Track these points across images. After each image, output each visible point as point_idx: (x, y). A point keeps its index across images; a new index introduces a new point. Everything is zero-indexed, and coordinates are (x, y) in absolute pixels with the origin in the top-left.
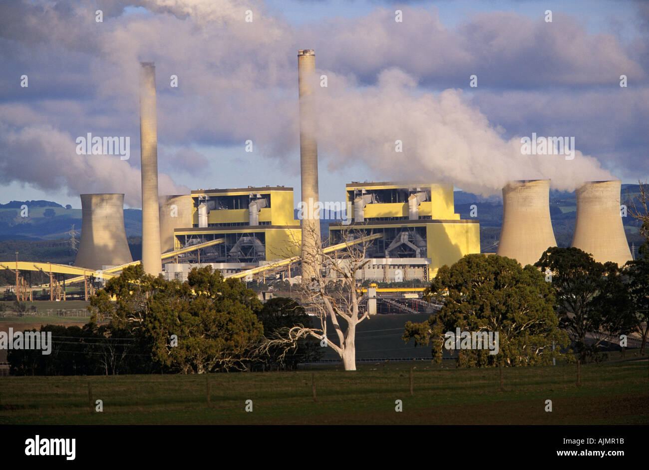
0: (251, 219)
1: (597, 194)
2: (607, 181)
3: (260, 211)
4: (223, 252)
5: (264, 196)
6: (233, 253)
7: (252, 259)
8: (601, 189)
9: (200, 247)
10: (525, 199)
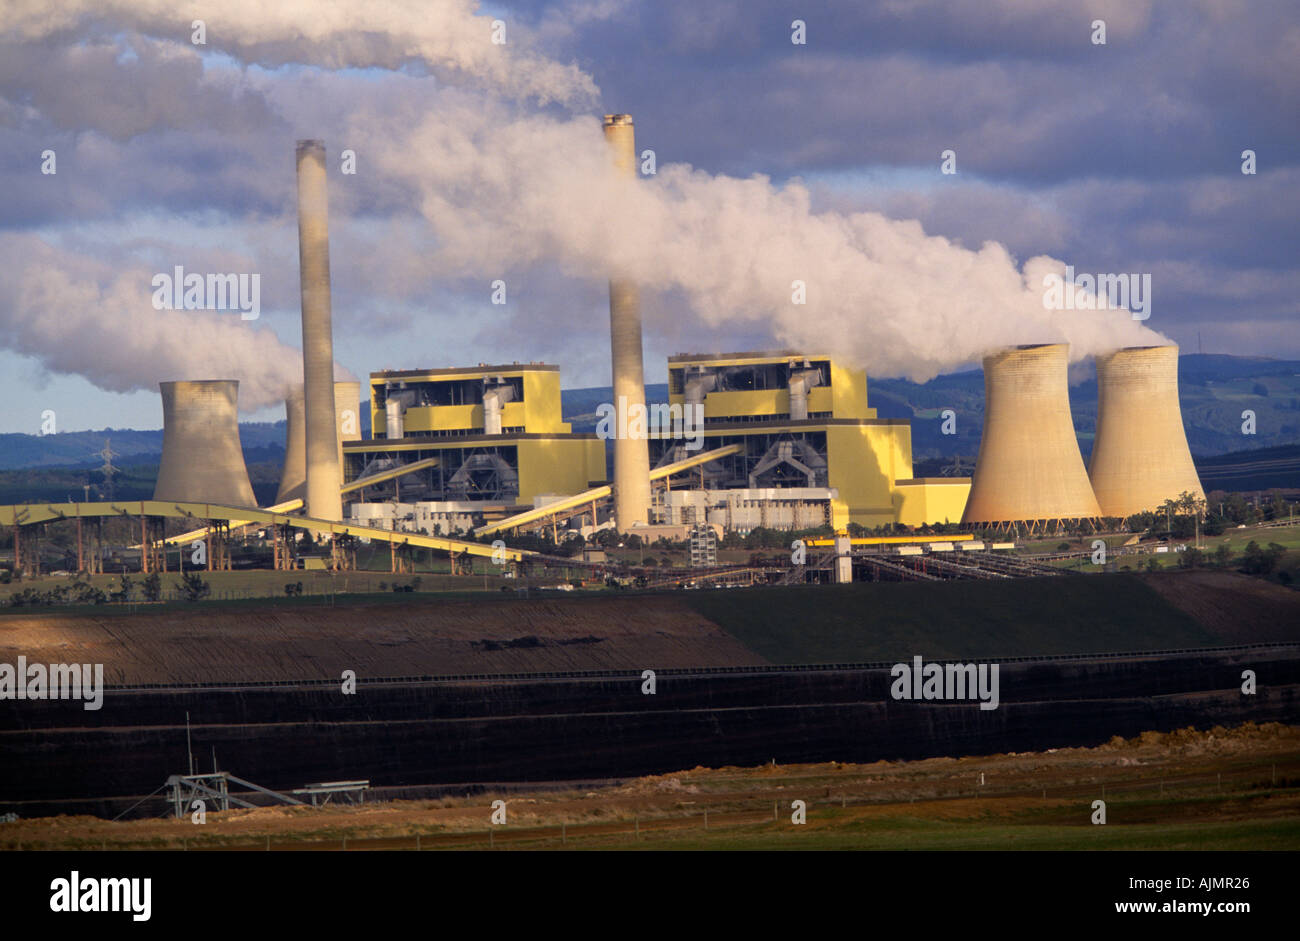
0: (487, 423)
1: (1140, 370)
2: (1156, 347)
3: (503, 408)
4: (436, 482)
5: (509, 381)
6: (456, 483)
7: (494, 494)
8: (1146, 361)
9: (399, 474)
10: (1029, 379)
